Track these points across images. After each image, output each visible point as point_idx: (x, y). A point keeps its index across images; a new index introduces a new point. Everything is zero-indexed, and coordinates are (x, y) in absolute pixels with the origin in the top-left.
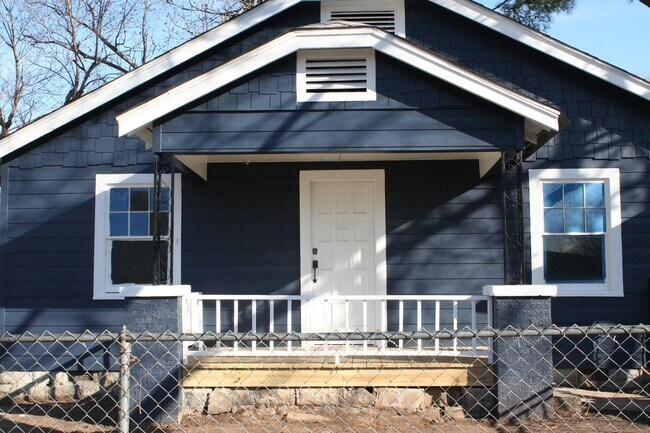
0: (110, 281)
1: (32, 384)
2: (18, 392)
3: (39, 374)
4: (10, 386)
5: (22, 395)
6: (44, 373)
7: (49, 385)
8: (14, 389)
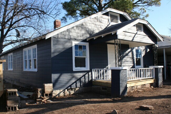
0: (75, 67)
1: (60, 93)
2: (57, 95)
3: (61, 90)
4: (55, 94)
5: (58, 96)
6: (62, 90)
7: (64, 92)
8: (56, 95)
